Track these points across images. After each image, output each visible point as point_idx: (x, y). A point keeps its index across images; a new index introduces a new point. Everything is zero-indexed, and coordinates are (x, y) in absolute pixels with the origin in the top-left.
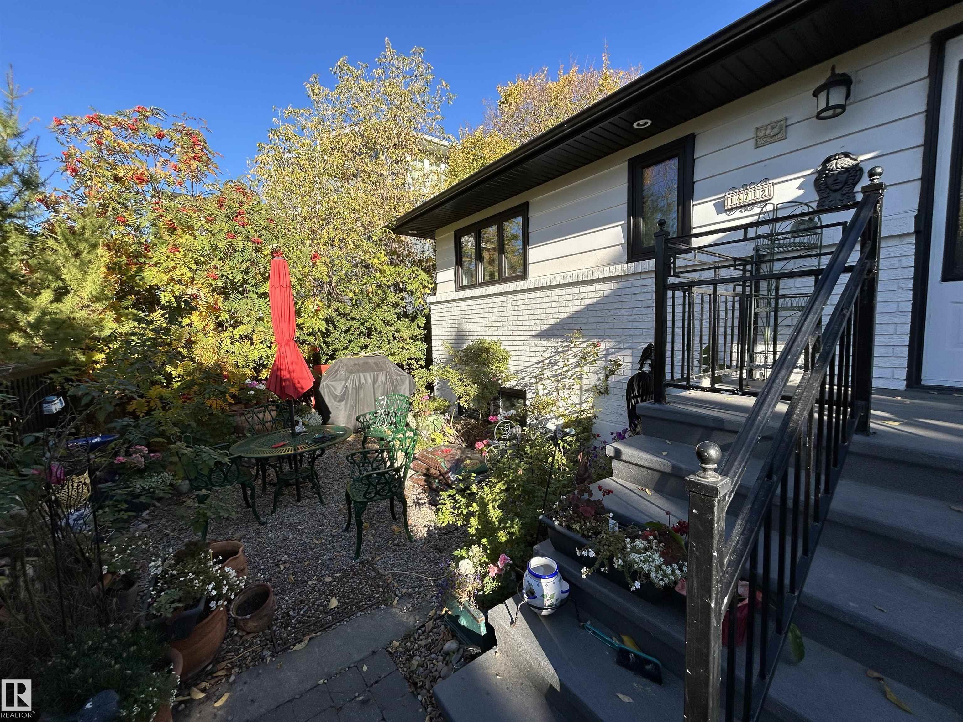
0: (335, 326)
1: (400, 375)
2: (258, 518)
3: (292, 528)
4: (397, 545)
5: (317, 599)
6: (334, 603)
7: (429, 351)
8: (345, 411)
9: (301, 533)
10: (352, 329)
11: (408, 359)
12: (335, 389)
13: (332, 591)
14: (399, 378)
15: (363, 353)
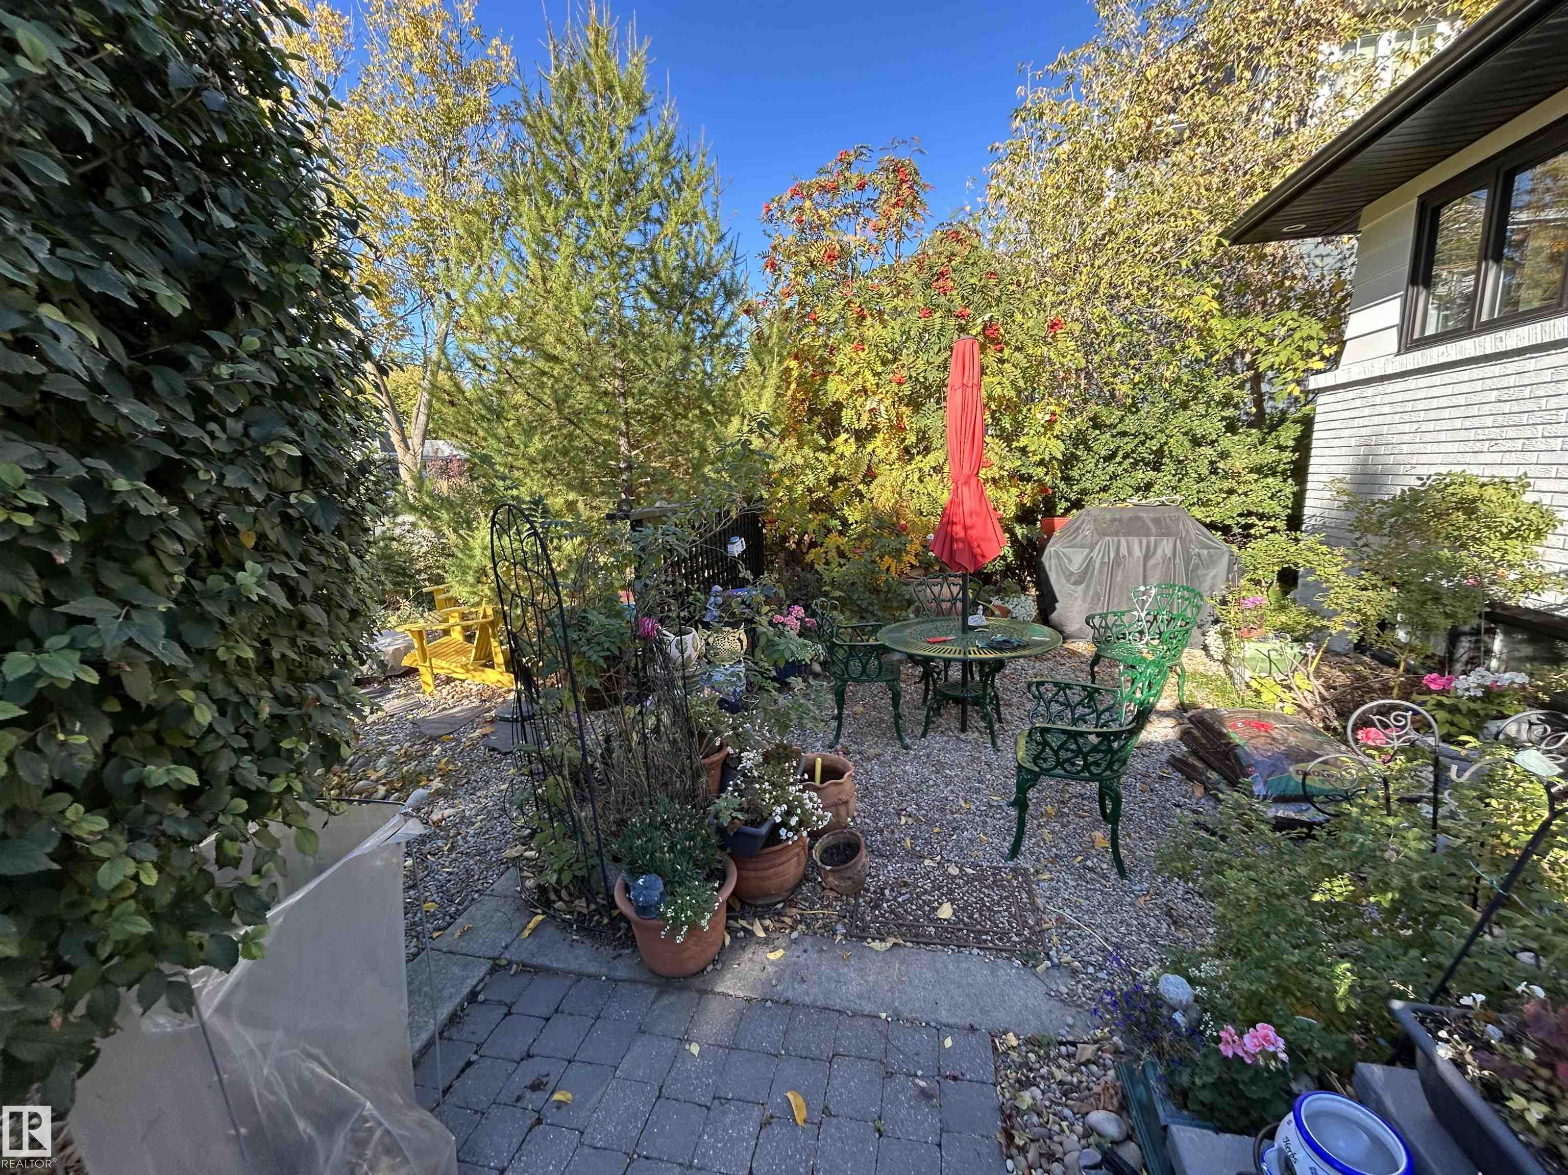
0: (1089, 449)
1: (1208, 547)
2: (900, 738)
3: (939, 767)
4: (1091, 869)
5: (926, 892)
6: (946, 912)
7: (1299, 498)
8: (1084, 601)
9: (949, 781)
10: (1121, 454)
11: (1240, 515)
12: (1070, 561)
13: (951, 891)
14: (1205, 552)
15: (1135, 500)
